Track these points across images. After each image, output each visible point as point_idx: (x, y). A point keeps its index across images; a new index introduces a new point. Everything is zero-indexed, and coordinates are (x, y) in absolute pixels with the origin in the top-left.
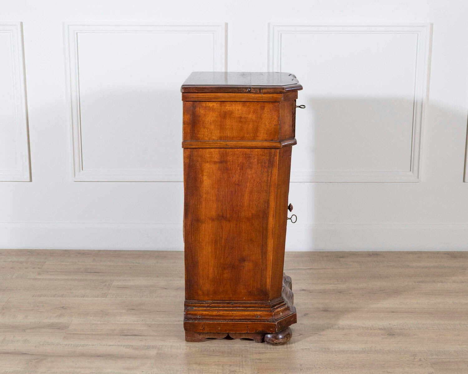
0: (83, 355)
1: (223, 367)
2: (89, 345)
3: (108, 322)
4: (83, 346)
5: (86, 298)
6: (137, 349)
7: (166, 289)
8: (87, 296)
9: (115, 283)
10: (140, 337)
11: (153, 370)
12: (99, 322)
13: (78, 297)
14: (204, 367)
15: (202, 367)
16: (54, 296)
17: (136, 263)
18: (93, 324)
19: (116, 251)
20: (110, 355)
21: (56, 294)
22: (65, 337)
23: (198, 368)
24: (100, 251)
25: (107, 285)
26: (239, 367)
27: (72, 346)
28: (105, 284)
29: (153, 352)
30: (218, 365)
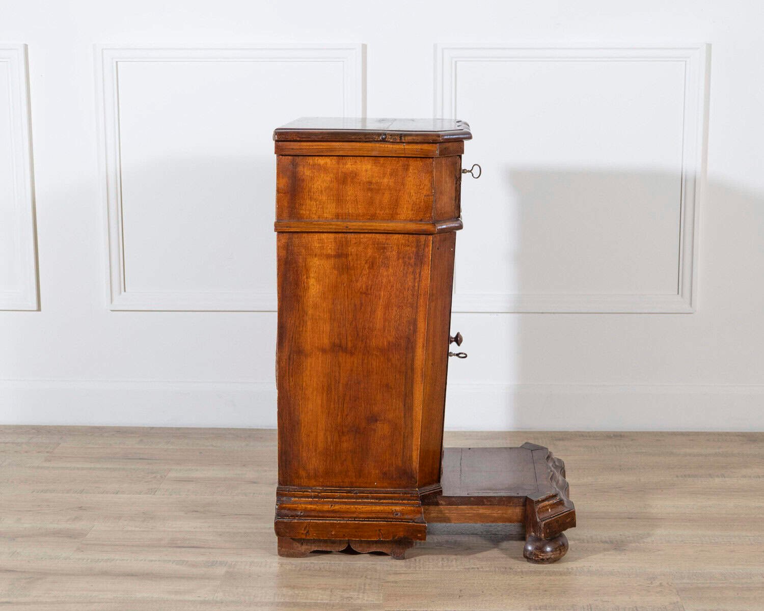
0: (104, 574)
1: (331, 591)
2: (117, 560)
3: (152, 529)
4: (107, 561)
5: (121, 495)
6: (194, 565)
7: (255, 483)
8: (123, 493)
9: (172, 475)
10: (203, 550)
11: (216, 595)
12: (137, 529)
13: (107, 493)
14: (301, 592)
15: (296, 592)
16: (68, 491)
17: (212, 446)
18: (127, 531)
19: (179, 429)
20: (147, 574)
21: (71, 490)
22: (78, 549)
23: (290, 592)
24: (152, 428)
25: (159, 476)
26: (359, 592)
27: (89, 561)
28: (154, 475)
29: (221, 571)
30: (325, 589)
